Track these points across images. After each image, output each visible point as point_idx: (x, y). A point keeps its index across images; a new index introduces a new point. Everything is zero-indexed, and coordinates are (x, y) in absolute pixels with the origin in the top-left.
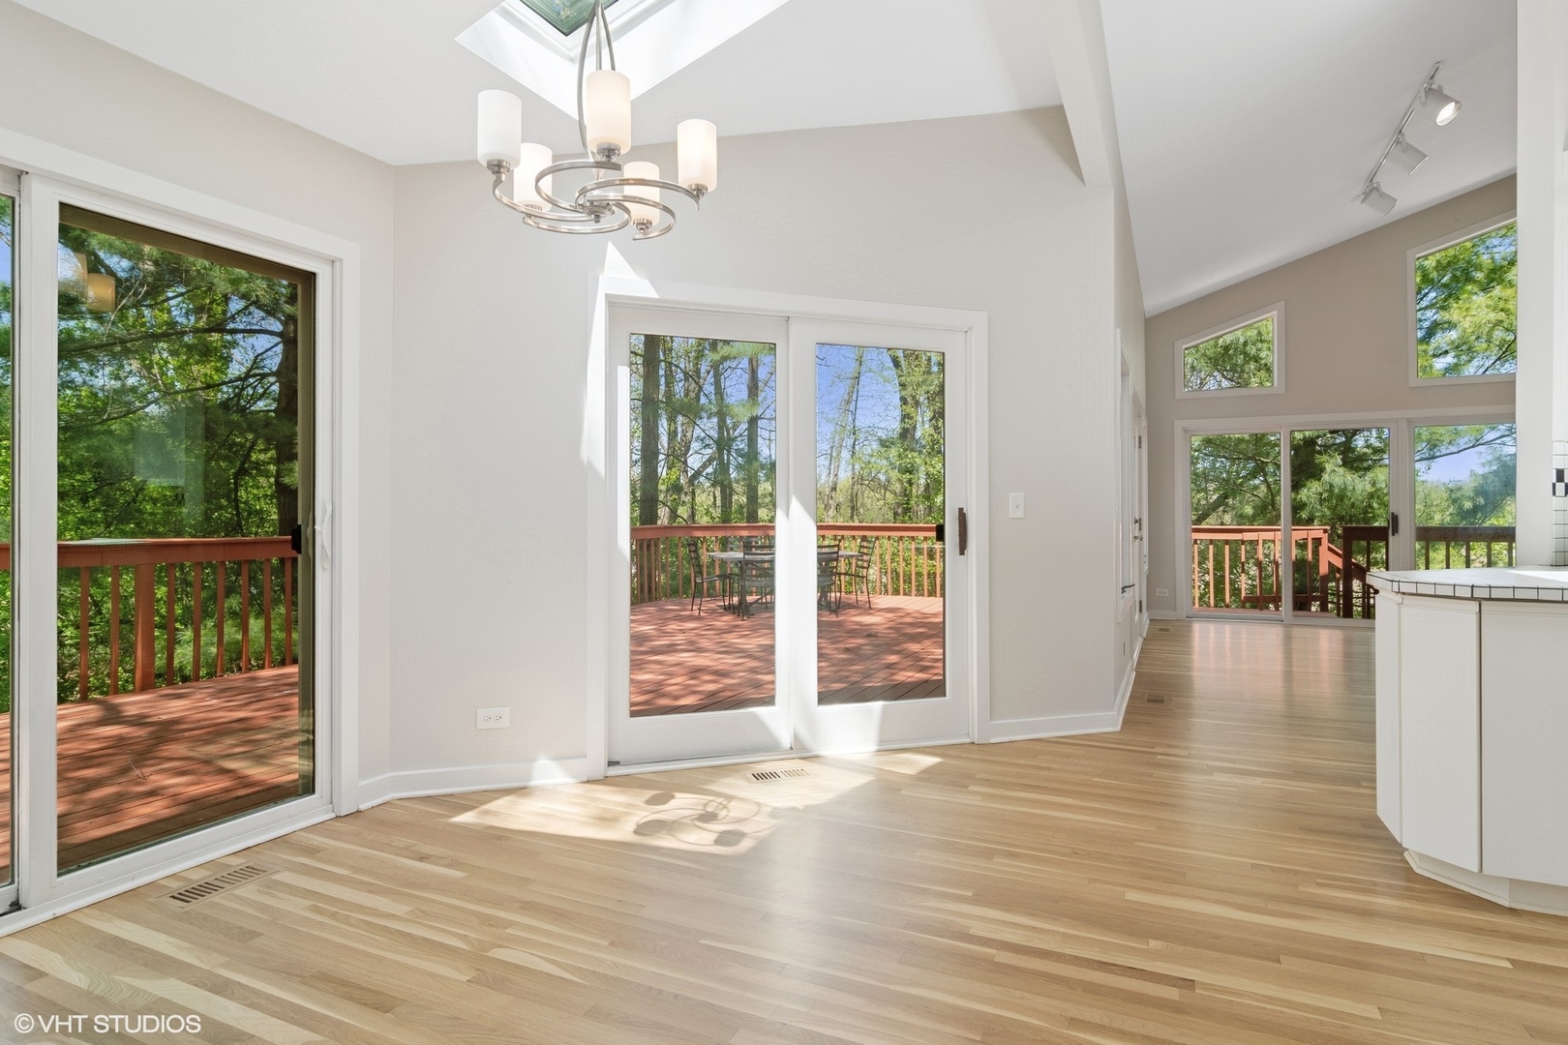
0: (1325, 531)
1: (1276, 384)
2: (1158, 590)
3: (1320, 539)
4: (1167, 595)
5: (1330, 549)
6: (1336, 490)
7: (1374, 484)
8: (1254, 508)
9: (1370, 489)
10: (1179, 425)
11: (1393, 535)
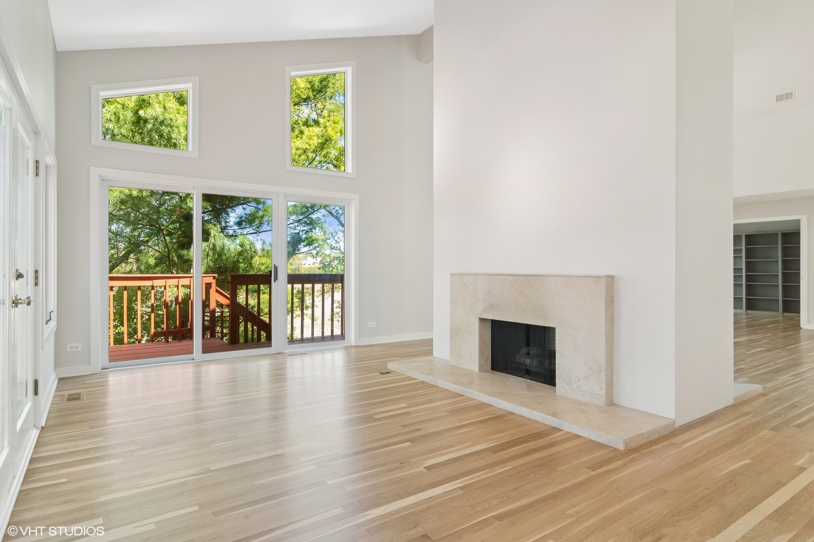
0: (214, 278)
1: (190, 149)
2: (69, 345)
3: (210, 284)
4: (80, 349)
5: (217, 291)
6: (218, 248)
7: (242, 245)
8: (156, 259)
9: (239, 249)
10: (96, 172)
11: (275, 281)
